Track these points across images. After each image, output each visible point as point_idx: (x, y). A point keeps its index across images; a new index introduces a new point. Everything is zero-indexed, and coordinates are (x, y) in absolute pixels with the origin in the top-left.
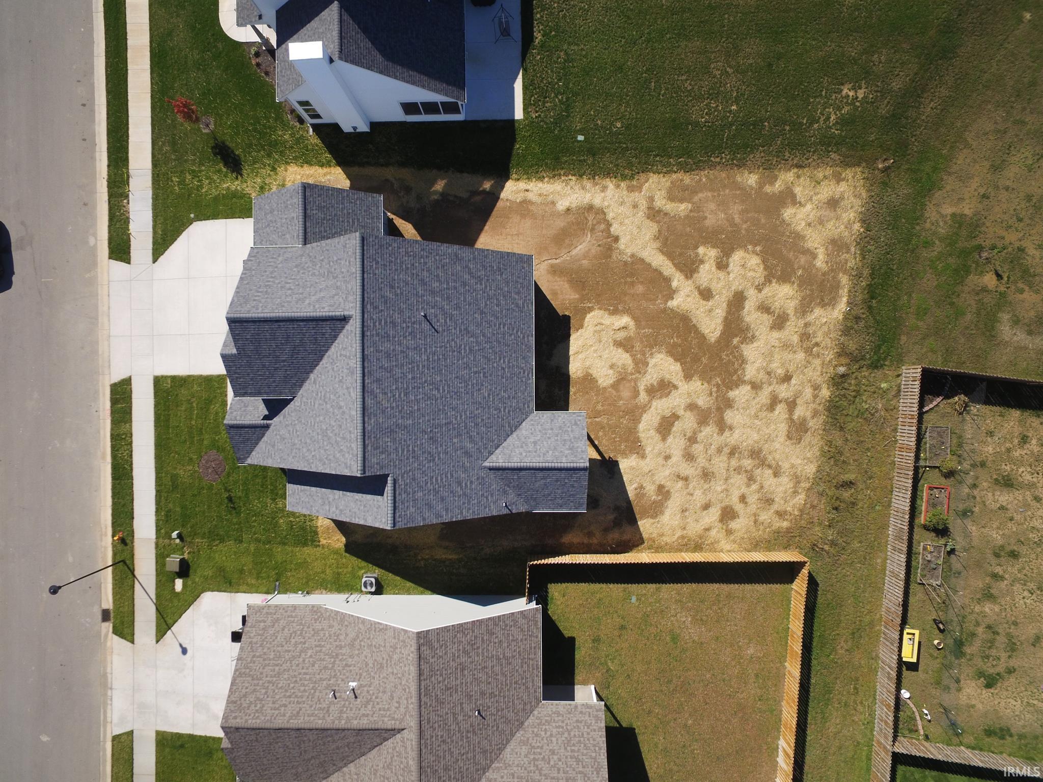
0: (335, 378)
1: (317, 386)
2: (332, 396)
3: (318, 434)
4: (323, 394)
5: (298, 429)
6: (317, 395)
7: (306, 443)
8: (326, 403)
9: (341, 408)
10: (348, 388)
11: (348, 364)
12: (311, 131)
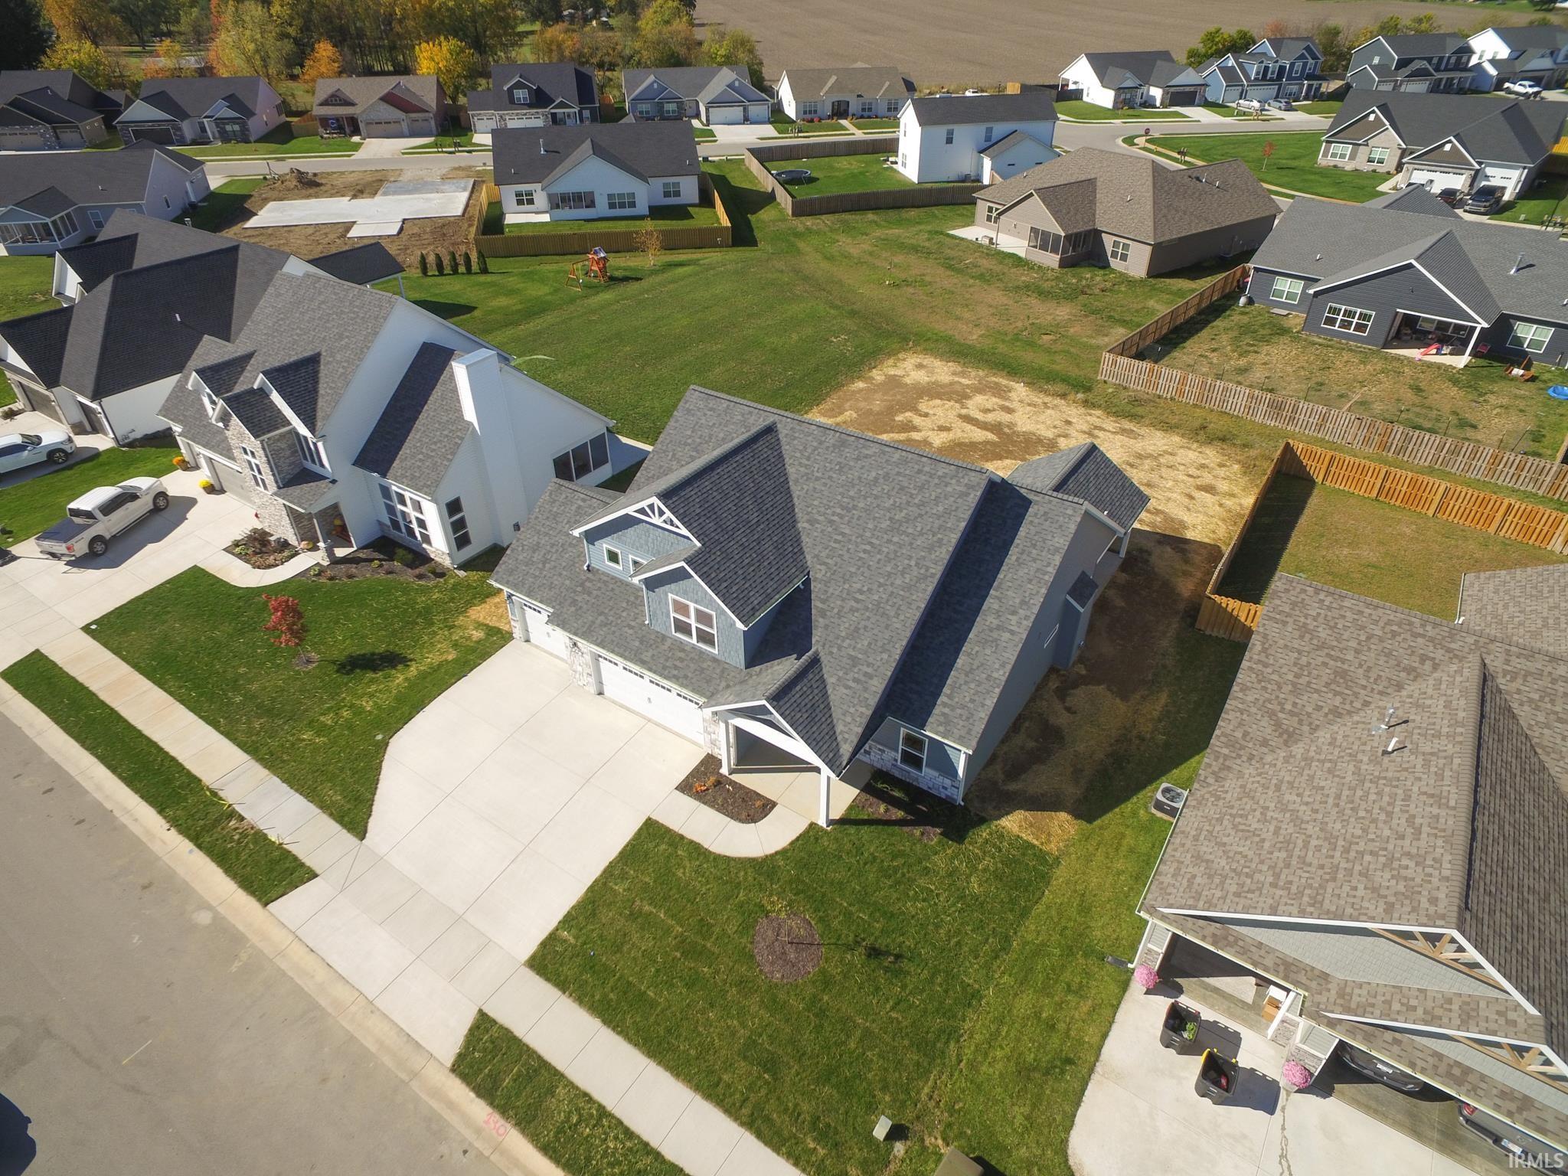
0: (830, 478)
1: (821, 518)
2: (851, 493)
3: (889, 541)
4: (838, 510)
5: (858, 586)
6: (831, 522)
7: (889, 574)
8: (855, 507)
9: (876, 479)
10: (858, 459)
11: (827, 448)
12: (462, 573)
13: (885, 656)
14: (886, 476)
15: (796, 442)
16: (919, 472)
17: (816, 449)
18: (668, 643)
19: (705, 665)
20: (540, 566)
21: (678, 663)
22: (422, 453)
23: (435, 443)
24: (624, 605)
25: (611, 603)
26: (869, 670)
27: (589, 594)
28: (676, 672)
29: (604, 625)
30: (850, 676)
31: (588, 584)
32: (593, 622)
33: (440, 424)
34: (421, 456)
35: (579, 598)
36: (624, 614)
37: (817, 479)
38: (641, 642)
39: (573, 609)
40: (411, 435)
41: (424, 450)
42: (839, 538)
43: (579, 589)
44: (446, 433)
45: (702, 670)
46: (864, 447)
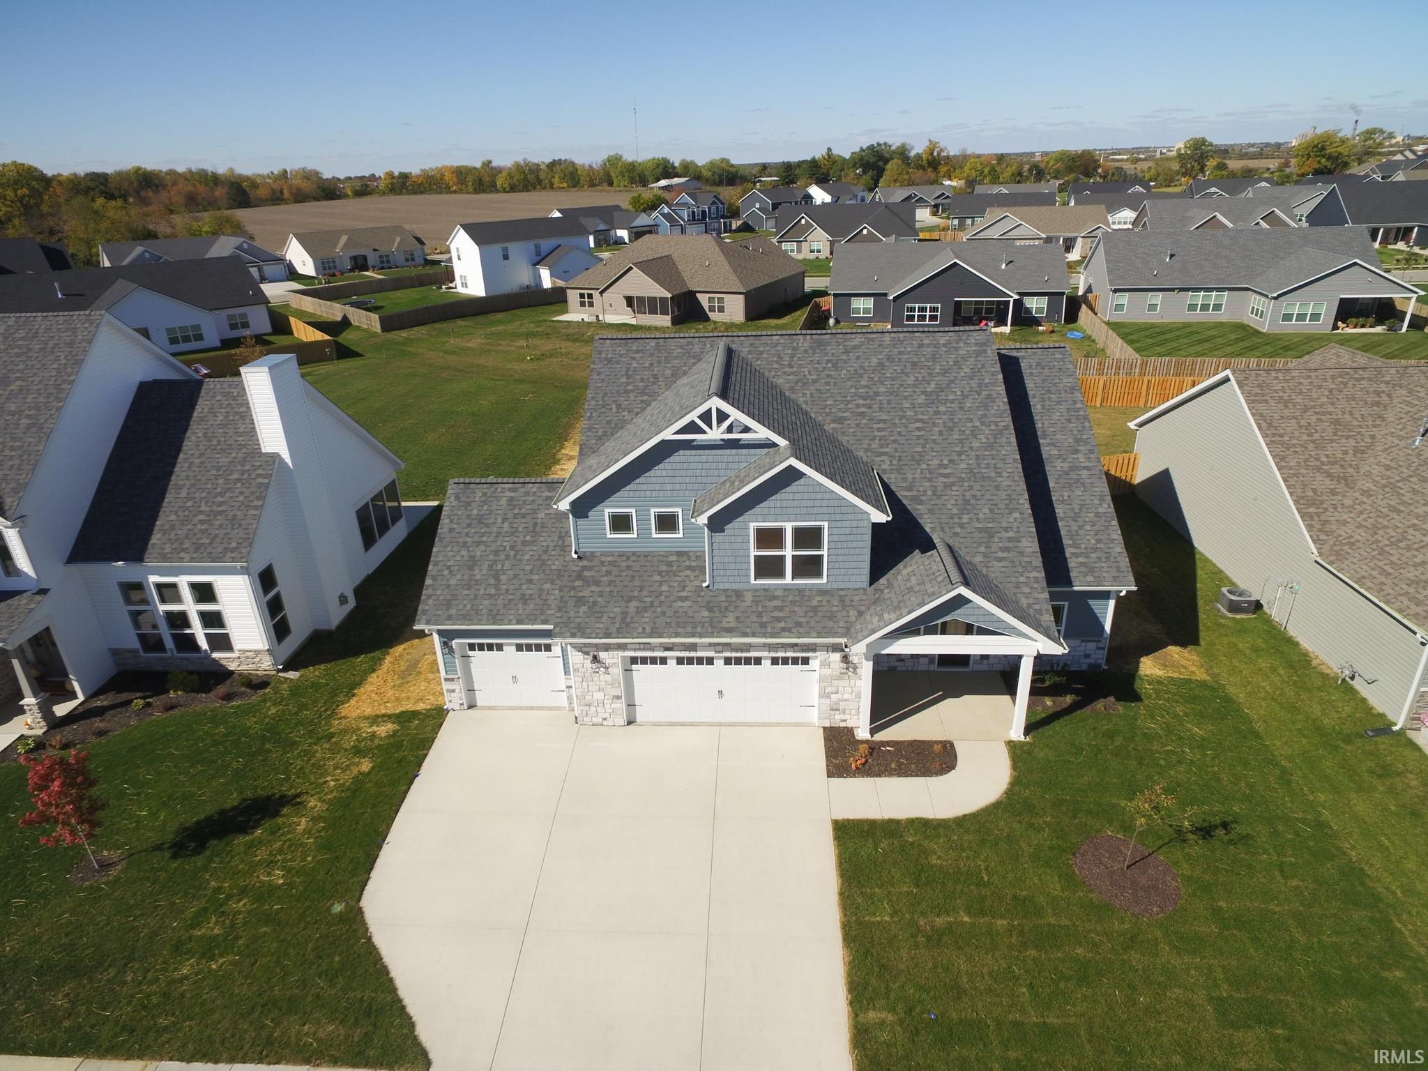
12: (292, 675)
13: (1017, 515)
14: (889, 358)
15: (765, 355)
16: (921, 346)
17: (792, 356)
18: (748, 597)
19: (815, 603)
20: (492, 581)
21: (776, 614)
22: (201, 512)
23: (221, 494)
24: (658, 578)
25: (637, 583)
26: (1011, 534)
27: (597, 583)
28: (782, 624)
29: (640, 611)
30: (994, 547)
31: (587, 573)
32: (625, 614)
33: (218, 469)
34: (201, 517)
35: (586, 593)
36: (665, 588)
37: (815, 381)
38: (710, 610)
39: (584, 609)
40: (169, 497)
41: (203, 508)
42: (881, 425)
43: (577, 583)
44: (235, 476)
45: (815, 610)
46: (846, 340)
